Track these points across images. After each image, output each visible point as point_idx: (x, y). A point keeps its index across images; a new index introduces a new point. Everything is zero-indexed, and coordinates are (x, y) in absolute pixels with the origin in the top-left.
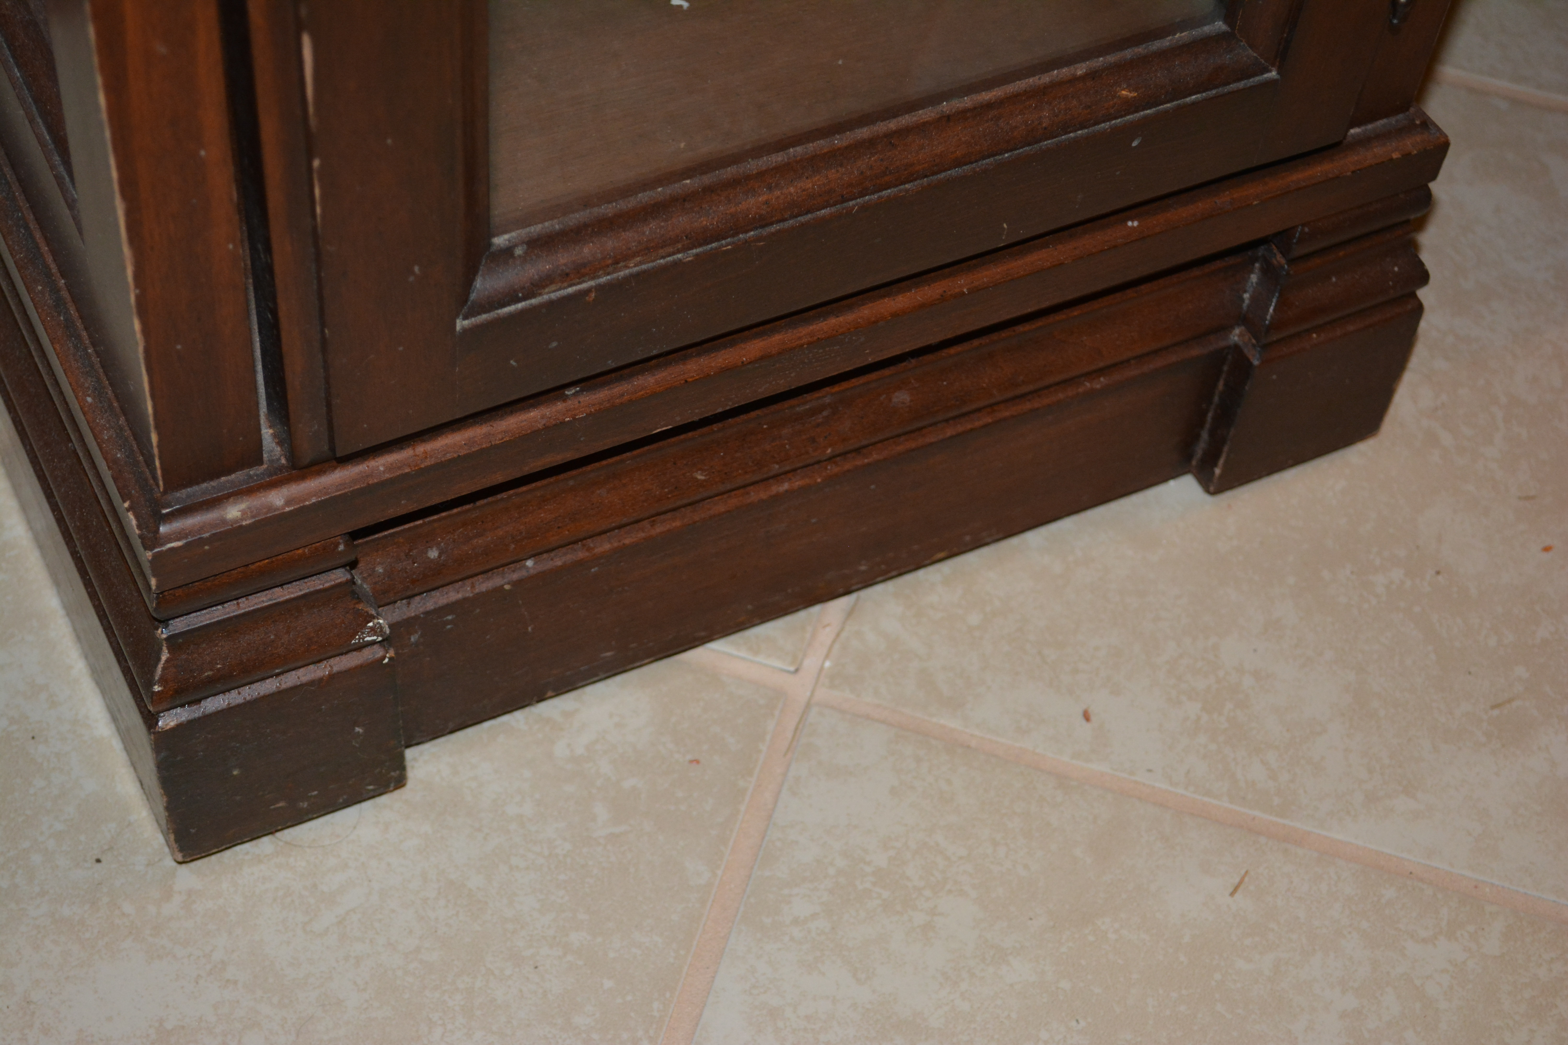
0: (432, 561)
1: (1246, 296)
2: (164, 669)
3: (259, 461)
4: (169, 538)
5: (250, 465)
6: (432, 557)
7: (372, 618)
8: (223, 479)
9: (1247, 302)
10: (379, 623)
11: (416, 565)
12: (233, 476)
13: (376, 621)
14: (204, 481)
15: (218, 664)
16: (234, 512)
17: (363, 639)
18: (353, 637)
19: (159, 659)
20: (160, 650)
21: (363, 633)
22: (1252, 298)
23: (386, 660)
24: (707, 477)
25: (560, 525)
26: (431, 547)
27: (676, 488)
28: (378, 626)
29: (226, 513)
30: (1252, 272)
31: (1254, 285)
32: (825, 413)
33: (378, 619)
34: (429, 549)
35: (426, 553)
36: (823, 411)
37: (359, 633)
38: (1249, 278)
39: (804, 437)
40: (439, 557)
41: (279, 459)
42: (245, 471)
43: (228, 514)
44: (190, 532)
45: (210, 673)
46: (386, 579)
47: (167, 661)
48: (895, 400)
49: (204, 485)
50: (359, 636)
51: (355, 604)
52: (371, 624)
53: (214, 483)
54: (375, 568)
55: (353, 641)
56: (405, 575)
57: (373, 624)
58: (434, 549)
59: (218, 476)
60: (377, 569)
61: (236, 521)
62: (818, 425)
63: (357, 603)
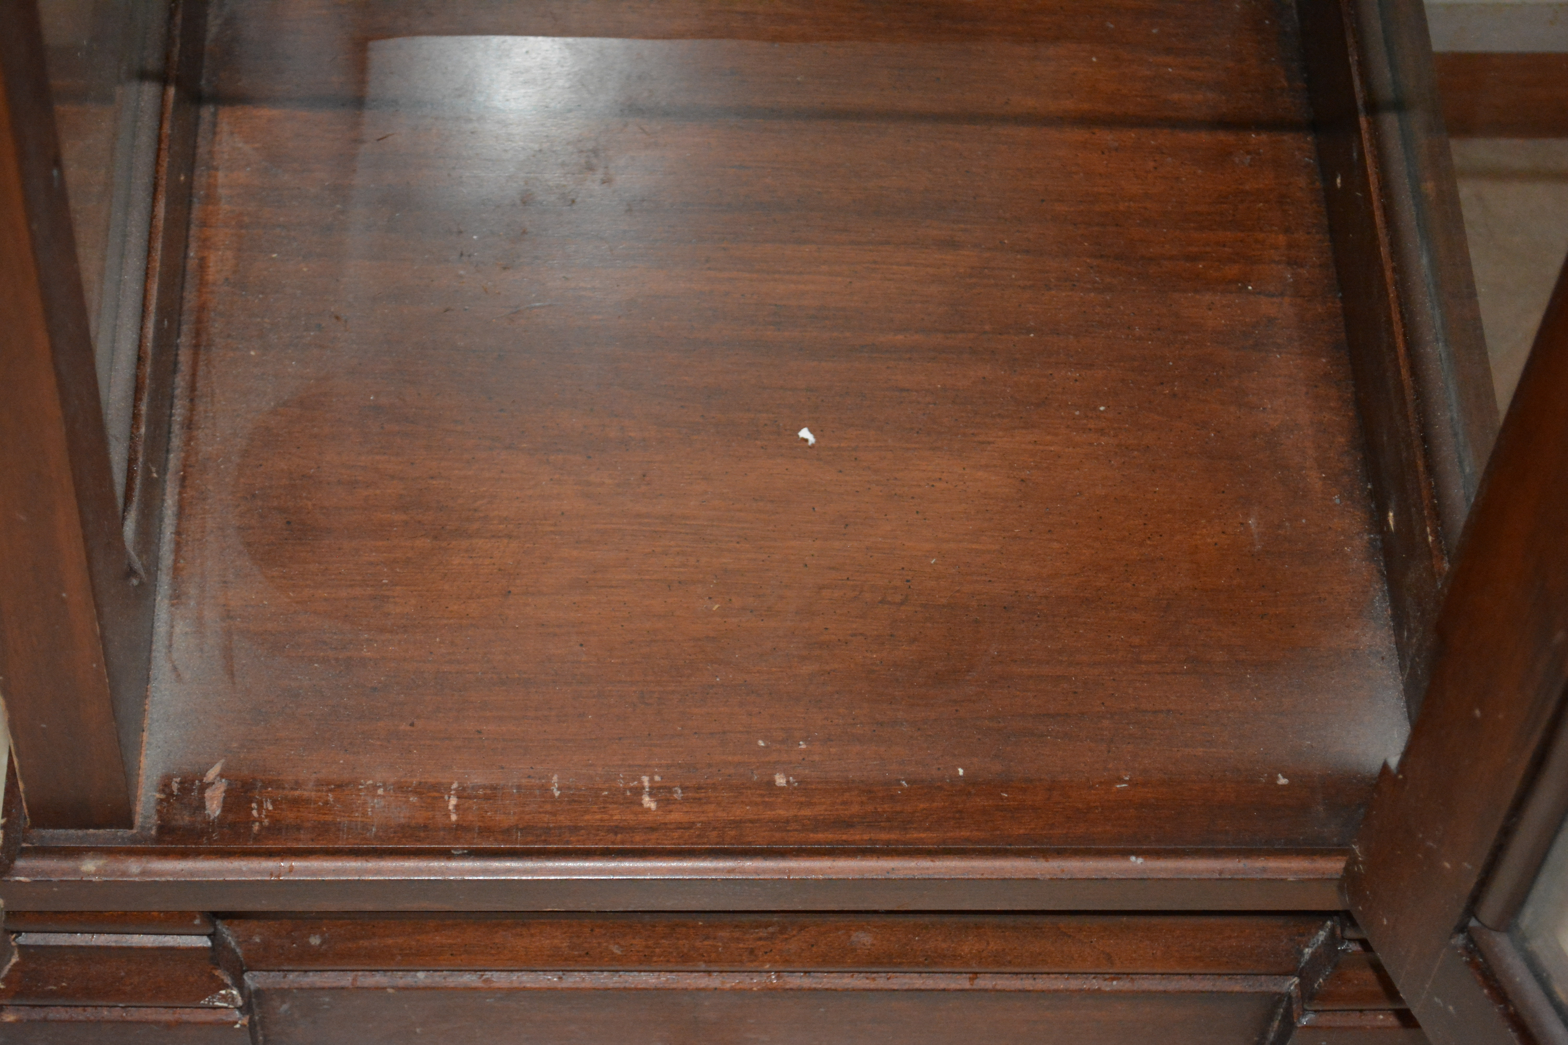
0: (311, 946)
1: (1308, 951)
2: (10, 970)
3: (130, 826)
4: (20, 873)
5: (119, 826)
6: (313, 943)
7: (226, 986)
8: (91, 831)
9: (1307, 957)
10: (231, 993)
11: (294, 945)
12: (101, 831)
13: (229, 991)
14: (72, 828)
15: (63, 982)
16: (89, 866)
17: (213, 1002)
18: (204, 998)
19: (9, 960)
20: (12, 954)
21: (213, 998)
22: (1313, 955)
23: (238, 1026)
24: (624, 953)
25: (454, 952)
26: (315, 934)
27: (587, 953)
28: (229, 995)
29: (82, 865)
30: (1321, 927)
31: (1320, 943)
32: (771, 929)
33: (232, 989)
34: (312, 935)
35: (309, 937)
36: (769, 926)
37: (210, 997)
38: (1317, 933)
39: (741, 945)
40: (321, 945)
41: (150, 829)
42: (113, 830)
43: (83, 866)
44: (42, 871)
45: (54, 988)
46: (261, 950)
47: (15, 965)
48: (853, 938)
49: (72, 832)
50: (209, 999)
51: (212, 969)
52: (223, 992)
53: (80, 833)
54: (253, 936)
55: (202, 1002)
56: (281, 951)
57: (226, 992)
58: (317, 936)
59: (87, 827)
60: (254, 937)
61: (88, 874)
62: (760, 939)
63: (216, 969)
